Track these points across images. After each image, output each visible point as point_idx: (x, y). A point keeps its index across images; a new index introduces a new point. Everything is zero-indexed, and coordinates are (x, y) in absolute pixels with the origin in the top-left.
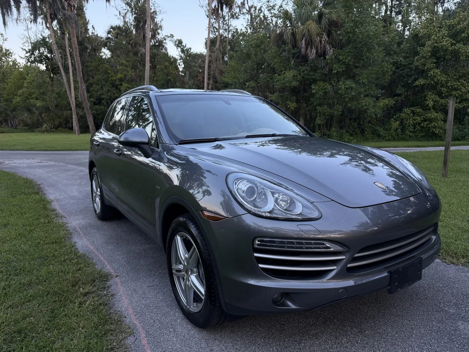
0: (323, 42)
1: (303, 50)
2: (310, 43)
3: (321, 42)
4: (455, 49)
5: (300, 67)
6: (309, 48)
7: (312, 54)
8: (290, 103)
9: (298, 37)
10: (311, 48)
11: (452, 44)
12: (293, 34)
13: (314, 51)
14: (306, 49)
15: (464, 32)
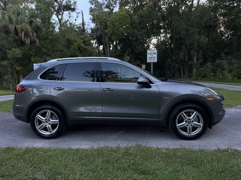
0: (34, 36)
1: (23, 38)
2: (26, 35)
3: (33, 35)
4: (85, 48)
5: (21, 47)
6: (26, 38)
7: (28, 41)
8: (17, 67)
9: (19, 31)
10: (27, 38)
11: (85, 46)
12: (15, 28)
13: (29, 40)
14: (24, 37)
15: (87, 42)
